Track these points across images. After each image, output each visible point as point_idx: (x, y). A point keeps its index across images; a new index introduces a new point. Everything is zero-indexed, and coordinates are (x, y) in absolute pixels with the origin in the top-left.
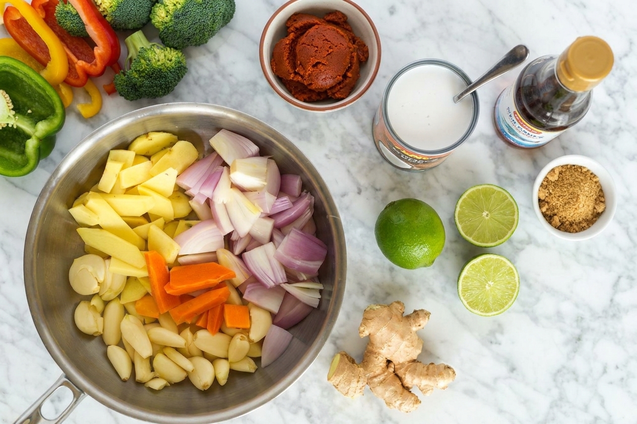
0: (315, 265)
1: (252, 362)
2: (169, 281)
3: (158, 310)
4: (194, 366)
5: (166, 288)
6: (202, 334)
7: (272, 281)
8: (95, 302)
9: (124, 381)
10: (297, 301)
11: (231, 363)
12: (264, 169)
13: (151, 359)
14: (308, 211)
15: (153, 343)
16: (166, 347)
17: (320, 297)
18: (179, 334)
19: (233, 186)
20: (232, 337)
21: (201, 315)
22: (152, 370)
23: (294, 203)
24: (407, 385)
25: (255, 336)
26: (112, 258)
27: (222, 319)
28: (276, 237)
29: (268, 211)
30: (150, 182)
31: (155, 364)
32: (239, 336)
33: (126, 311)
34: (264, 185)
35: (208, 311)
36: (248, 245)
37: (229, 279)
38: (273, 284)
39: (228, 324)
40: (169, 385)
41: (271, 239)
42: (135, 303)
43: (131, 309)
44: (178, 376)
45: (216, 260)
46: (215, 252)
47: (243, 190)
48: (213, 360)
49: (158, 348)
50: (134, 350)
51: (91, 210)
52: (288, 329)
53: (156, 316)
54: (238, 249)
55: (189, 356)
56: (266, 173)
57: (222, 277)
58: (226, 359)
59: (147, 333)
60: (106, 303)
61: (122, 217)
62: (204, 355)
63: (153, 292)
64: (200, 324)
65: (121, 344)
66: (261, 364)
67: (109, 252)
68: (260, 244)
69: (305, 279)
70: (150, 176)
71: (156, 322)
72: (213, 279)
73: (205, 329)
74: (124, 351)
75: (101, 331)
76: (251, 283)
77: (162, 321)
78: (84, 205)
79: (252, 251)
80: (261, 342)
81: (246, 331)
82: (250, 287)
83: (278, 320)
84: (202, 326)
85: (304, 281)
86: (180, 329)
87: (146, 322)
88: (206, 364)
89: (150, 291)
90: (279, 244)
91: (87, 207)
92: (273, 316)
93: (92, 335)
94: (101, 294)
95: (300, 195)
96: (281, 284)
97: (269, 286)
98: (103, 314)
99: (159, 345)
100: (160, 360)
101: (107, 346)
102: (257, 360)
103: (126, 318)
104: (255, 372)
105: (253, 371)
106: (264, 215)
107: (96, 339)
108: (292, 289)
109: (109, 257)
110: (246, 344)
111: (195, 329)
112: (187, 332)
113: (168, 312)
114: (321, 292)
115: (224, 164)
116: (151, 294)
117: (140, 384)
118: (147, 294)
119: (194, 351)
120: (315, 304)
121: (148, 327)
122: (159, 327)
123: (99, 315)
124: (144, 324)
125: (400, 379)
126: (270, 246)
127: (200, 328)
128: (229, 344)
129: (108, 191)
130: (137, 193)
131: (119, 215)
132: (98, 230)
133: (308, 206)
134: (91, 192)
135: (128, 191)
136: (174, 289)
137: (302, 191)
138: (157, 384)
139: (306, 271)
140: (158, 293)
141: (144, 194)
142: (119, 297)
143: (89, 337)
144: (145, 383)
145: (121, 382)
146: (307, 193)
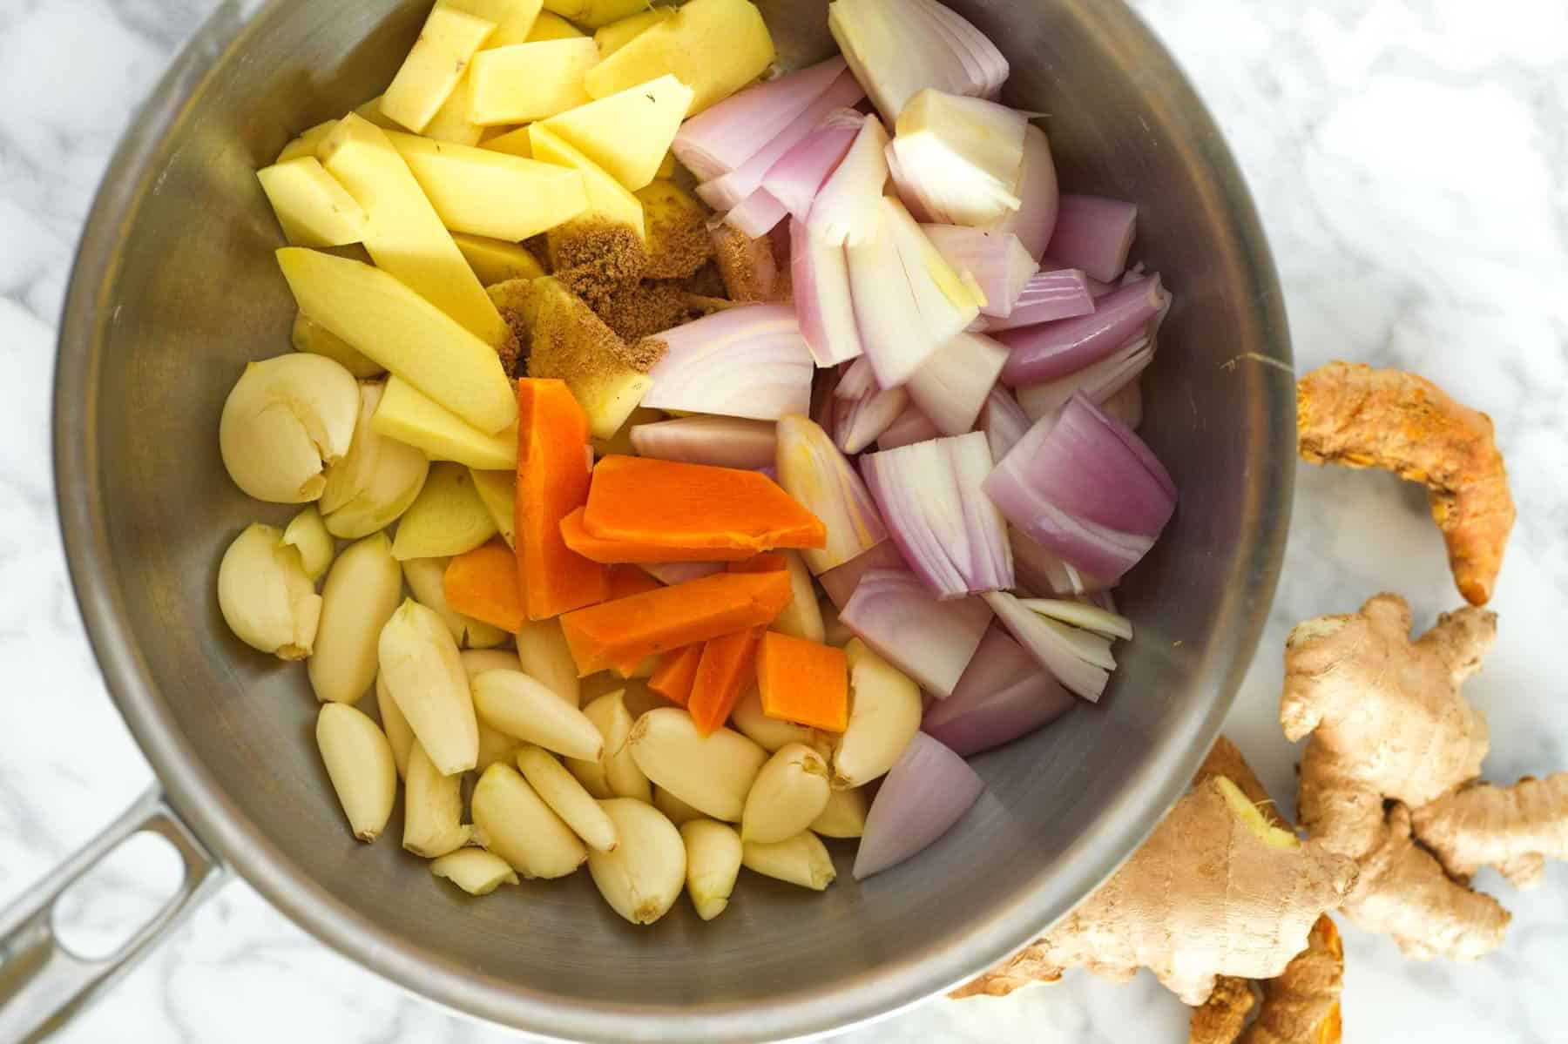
0: (1128, 549)
1: (823, 853)
2: (582, 500)
3: (522, 606)
4: (618, 828)
5: (566, 527)
6: (664, 722)
7: (961, 575)
8: (302, 533)
9: (362, 841)
10: (1030, 661)
11: (747, 846)
12: (1014, 152)
13: (468, 781)
14: (1143, 342)
15: (485, 724)
16: (526, 745)
17: (1112, 666)
18: (582, 706)
19: (893, 189)
20: (770, 753)
21: (676, 653)
22: (466, 818)
23: (1099, 302)
24: (1460, 871)
25: (856, 764)
26: (393, 382)
27: (748, 684)
28: (998, 417)
29: (1005, 308)
30: (577, 119)
31: (480, 799)
32: (800, 754)
33: (406, 591)
34: (1008, 209)
35: (701, 647)
36: (889, 428)
37: (801, 546)
38: (962, 588)
39: (772, 707)
40: (515, 881)
41: (980, 423)
42: (443, 563)
43: (427, 581)
44: (555, 859)
45: (769, 463)
46: (770, 426)
47: (920, 214)
48: (684, 818)
49: (497, 744)
50: (412, 737)
51: (345, 183)
52: (969, 756)
53: (509, 621)
54: (856, 436)
55: (601, 790)
56: (1020, 166)
57: (779, 533)
58: (735, 825)
59: (470, 685)
60: (340, 546)
61: (455, 233)
62: (655, 796)
63: (519, 535)
64: (663, 685)
65: (369, 703)
66: (852, 865)
67: (385, 354)
68: (935, 430)
69: (1078, 586)
70: (583, 96)
71: (507, 646)
72: (744, 532)
73: (679, 705)
74: (380, 731)
75: (305, 642)
76: (878, 567)
77: (531, 648)
78: (321, 161)
79: (904, 452)
80: (868, 792)
81: (826, 739)
82: (870, 583)
83: (942, 718)
84: (672, 697)
85: (1070, 597)
86: (587, 692)
87: (472, 642)
88: (661, 830)
89: (506, 527)
90: (1009, 446)
91: (328, 170)
92: (929, 701)
93: (272, 656)
94: (326, 510)
95: (1119, 279)
96: (990, 590)
97: (947, 592)
98: (321, 585)
99: (505, 735)
100: (499, 785)
101: (318, 704)
102: (842, 849)
103: (406, 612)
104: (827, 889)
105: (820, 885)
106: (983, 325)
107: (286, 671)
108: (1023, 615)
109: (380, 376)
110: (819, 785)
111: (642, 700)
112: (613, 707)
113: (556, 618)
114: (1117, 647)
115: (867, 105)
116: (509, 540)
117: (416, 860)
118: (495, 541)
119: (627, 780)
120: (1092, 687)
121: (476, 660)
122: (514, 668)
123: (307, 587)
124: (464, 647)
125: (1434, 853)
126: (973, 448)
127: (662, 702)
128: (754, 778)
129: (418, 124)
130: (526, 152)
131: (444, 222)
132: (354, 265)
133: (1140, 326)
134: (351, 118)
135: (495, 141)
136: (595, 538)
137: (1129, 265)
138: (477, 873)
139: (1087, 561)
140: (536, 536)
141: (550, 158)
142: (391, 531)
143: (261, 660)
144: (433, 859)
145: (347, 842)
146: (1146, 273)
